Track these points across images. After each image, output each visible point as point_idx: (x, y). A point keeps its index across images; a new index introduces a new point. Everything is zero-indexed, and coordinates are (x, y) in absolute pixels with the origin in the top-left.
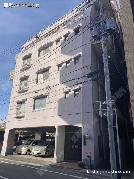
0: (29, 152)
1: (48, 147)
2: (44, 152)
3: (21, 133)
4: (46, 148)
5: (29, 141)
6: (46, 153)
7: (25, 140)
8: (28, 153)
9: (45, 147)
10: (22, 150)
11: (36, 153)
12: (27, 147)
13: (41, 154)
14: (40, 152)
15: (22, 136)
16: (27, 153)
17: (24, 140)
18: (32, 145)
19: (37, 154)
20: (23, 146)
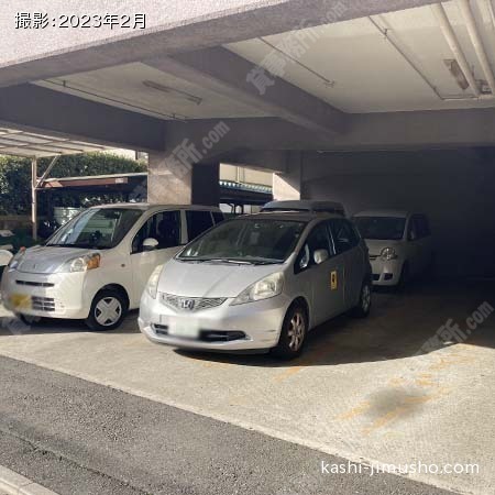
0: (115, 303)
1: (296, 267)
2: (275, 319)
3: (43, 163)
4: (285, 282)
5: (109, 214)
6: (286, 326)
7: (77, 205)
8: (109, 310)
9: (275, 273)
10: (48, 292)
11: (194, 333)
12: (94, 264)
13: (240, 335)
14: (226, 320)
15: (54, 183)
16: (94, 311)
17: (72, 211)
18: (138, 247)
19: (205, 335)
20: (58, 260)
